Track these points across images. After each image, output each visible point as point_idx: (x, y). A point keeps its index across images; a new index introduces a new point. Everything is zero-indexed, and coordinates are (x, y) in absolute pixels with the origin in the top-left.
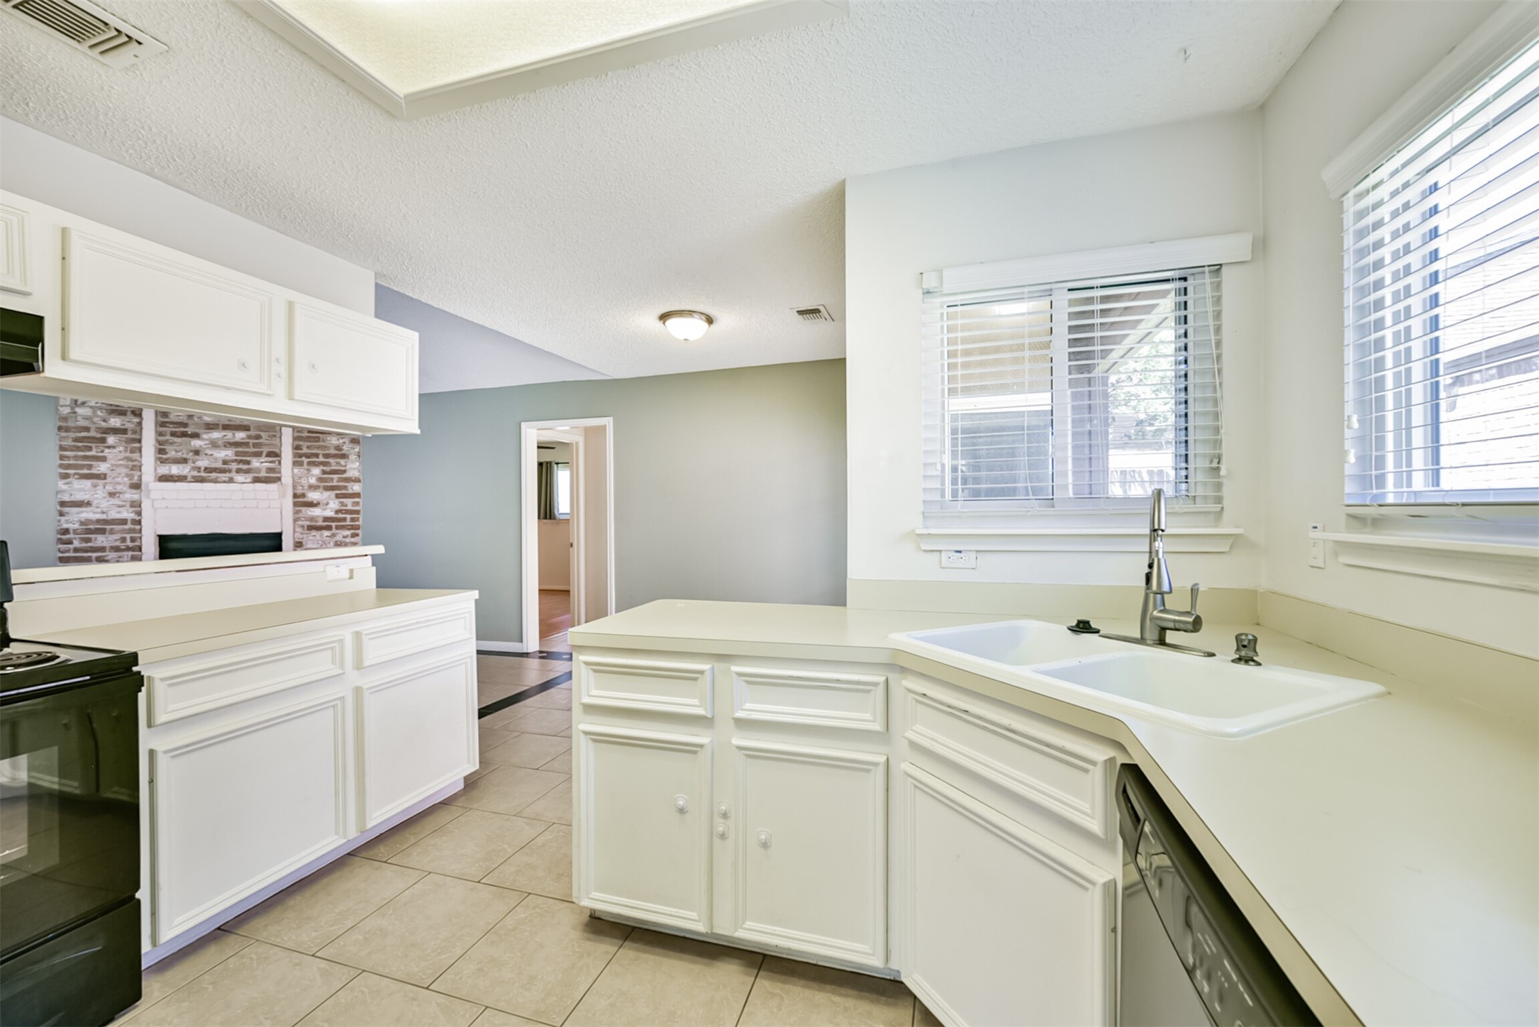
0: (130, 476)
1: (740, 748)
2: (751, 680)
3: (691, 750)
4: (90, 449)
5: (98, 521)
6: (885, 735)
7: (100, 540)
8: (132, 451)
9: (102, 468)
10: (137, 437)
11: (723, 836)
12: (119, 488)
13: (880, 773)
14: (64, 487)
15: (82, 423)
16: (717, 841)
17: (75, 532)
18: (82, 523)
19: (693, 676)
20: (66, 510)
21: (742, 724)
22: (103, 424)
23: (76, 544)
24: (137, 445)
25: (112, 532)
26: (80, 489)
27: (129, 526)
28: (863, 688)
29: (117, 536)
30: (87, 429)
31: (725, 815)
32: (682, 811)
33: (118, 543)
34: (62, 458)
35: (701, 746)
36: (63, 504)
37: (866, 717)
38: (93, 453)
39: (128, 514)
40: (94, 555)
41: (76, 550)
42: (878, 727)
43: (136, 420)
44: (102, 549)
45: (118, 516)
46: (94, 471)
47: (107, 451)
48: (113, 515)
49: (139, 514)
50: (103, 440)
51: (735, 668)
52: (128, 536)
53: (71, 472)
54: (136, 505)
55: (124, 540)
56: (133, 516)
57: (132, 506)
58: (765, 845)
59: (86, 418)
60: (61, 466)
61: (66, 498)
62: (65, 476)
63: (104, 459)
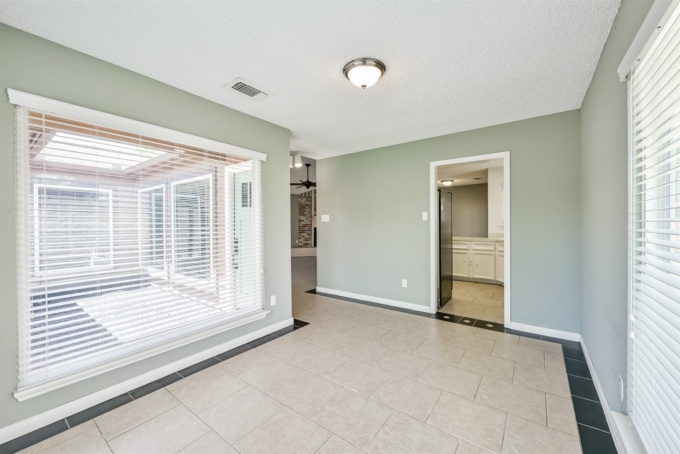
0: (310, 215)
1: (474, 253)
2: (475, 244)
3: (466, 253)
4: (303, 209)
5: (305, 224)
6: (495, 250)
7: (306, 228)
8: (310, 209)
9: (306, 213)
10: (311, 206)
11: (470, 265)
12: (308, 217)
13: (494, 255)
14: (300, 217)
15: (302, 204)
16: (470, 266)
17: (302, 226)
18: (302, 225)
19: (466, 244)
20: (300, 222)
21: (474, 250)
22: (306, 204)
23: (302, 229)
24: (311, 208)
25: (307, 227)
26: (302, 218)
27: (310, 225)
28: (492, 245)
29: (308, 228)
30: (303, 205)
31: (471, 262)
32: (464, 262)
33: (308, 229)
34: (299, 211)
35: (467, 253)
36: (300, 221)
37: (492, 248)
38: (304, 210)
39: (309, 223)
40: (304, 231)
41: (302, 230)
42: (494, 249)
43: (311, 202)
44: (305, 230)
45: (308, 223)
46: (304, 214)
47: (306, 209)
48: (307, 223)
49: (311, 223)
50: (306, 207)
51: (473, 243)
52: (310, 228)
53: (301, 214)
54: (311, 221)
55: (309, 228)
56: (310, 223)
57: (310, 221)
58: (477, 265)
59: (303, 202)
60: (299, 213)
61: (300, 220)
62: (300, 215)
63: (306, 211)
